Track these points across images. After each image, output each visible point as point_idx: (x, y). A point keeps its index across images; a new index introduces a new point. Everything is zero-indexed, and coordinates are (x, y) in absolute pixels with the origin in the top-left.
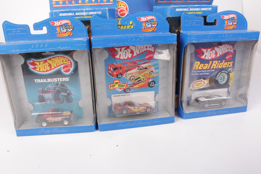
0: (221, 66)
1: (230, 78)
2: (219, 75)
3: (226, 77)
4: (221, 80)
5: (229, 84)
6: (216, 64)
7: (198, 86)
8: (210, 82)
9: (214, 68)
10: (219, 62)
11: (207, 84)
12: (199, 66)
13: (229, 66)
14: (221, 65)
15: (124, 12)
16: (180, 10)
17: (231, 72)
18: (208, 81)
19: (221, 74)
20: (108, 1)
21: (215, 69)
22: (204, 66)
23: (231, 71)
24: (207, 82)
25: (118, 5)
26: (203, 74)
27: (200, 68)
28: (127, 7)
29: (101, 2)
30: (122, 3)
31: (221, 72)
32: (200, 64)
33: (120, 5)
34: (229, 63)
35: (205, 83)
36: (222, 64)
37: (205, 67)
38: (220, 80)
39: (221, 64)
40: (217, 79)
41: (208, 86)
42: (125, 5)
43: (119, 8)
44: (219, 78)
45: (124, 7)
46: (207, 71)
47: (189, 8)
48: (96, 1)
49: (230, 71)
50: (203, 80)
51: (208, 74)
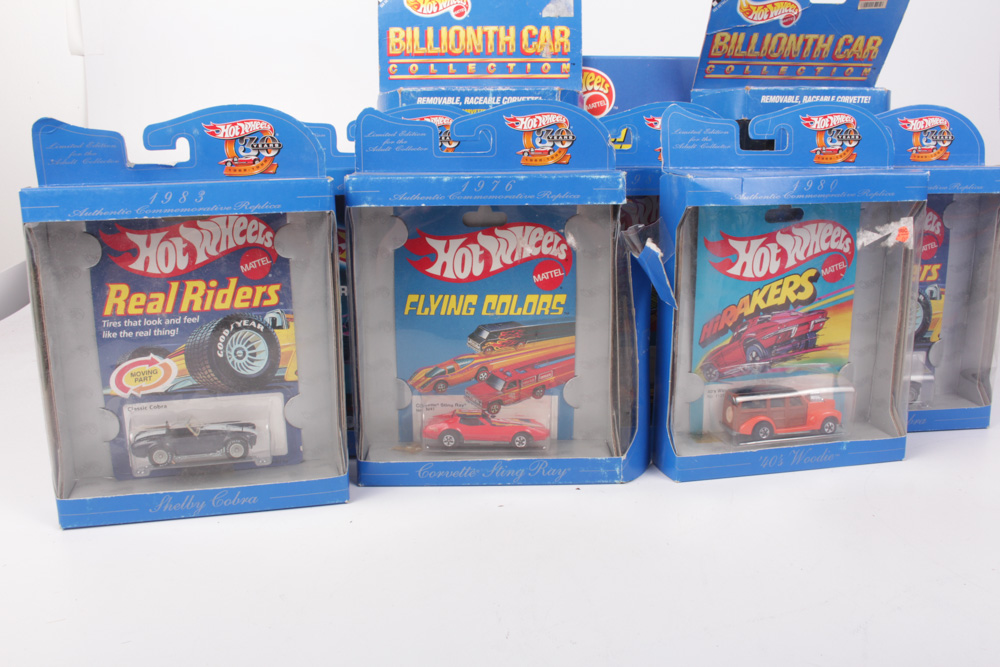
0: (223, 300)
1: (282, 350)
2: (227, 339)
3: (262, 346)
4: (241, 358)
5: (283, 377)
6: (201, 292)
7: (144, 384)
8: (193, 366)
9: (197, 307)
10: (213, 284)
11: (180, 373)
12: (127, 302)
13: (266, 303)
14: (225, 296)
17: (281, 327)
18: (184, 361)
19: (231, 334)
21: (197, 312)
22: (149, 300)
23: (278, 324)
24: (176, 365)
26: (152, 333)
27: (132, 311)
31: (232, 327)
32: (131, 293)
34: (260, 290)
35: (171, 370)
36: (230, 291)
37: (155, 307)
38: (234, 357)
39: (221, 293)
40: (221, 355)
41: (189, 383)
44: (227, 352)
46: (168, 322)
49: (274, 320)
50: (156, 358)
51: (173, 333)
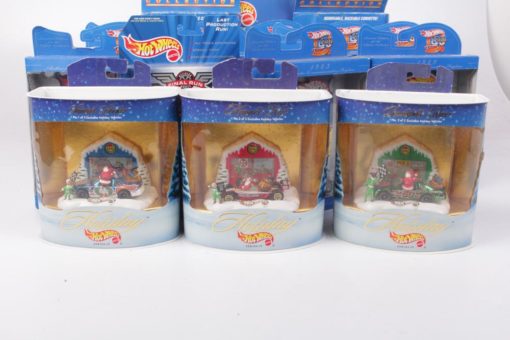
15: (250, 19)
16: (330, 18)
20: (228, 1)
25: (241, 8)
28: (254, 12)
29: (217, 3)
30: (248, 5)
33: (244, 8)
42: (252, 8)
43: (243, 13)
45: (250, 12)
47: (344, 16)
48: (210, 1)
